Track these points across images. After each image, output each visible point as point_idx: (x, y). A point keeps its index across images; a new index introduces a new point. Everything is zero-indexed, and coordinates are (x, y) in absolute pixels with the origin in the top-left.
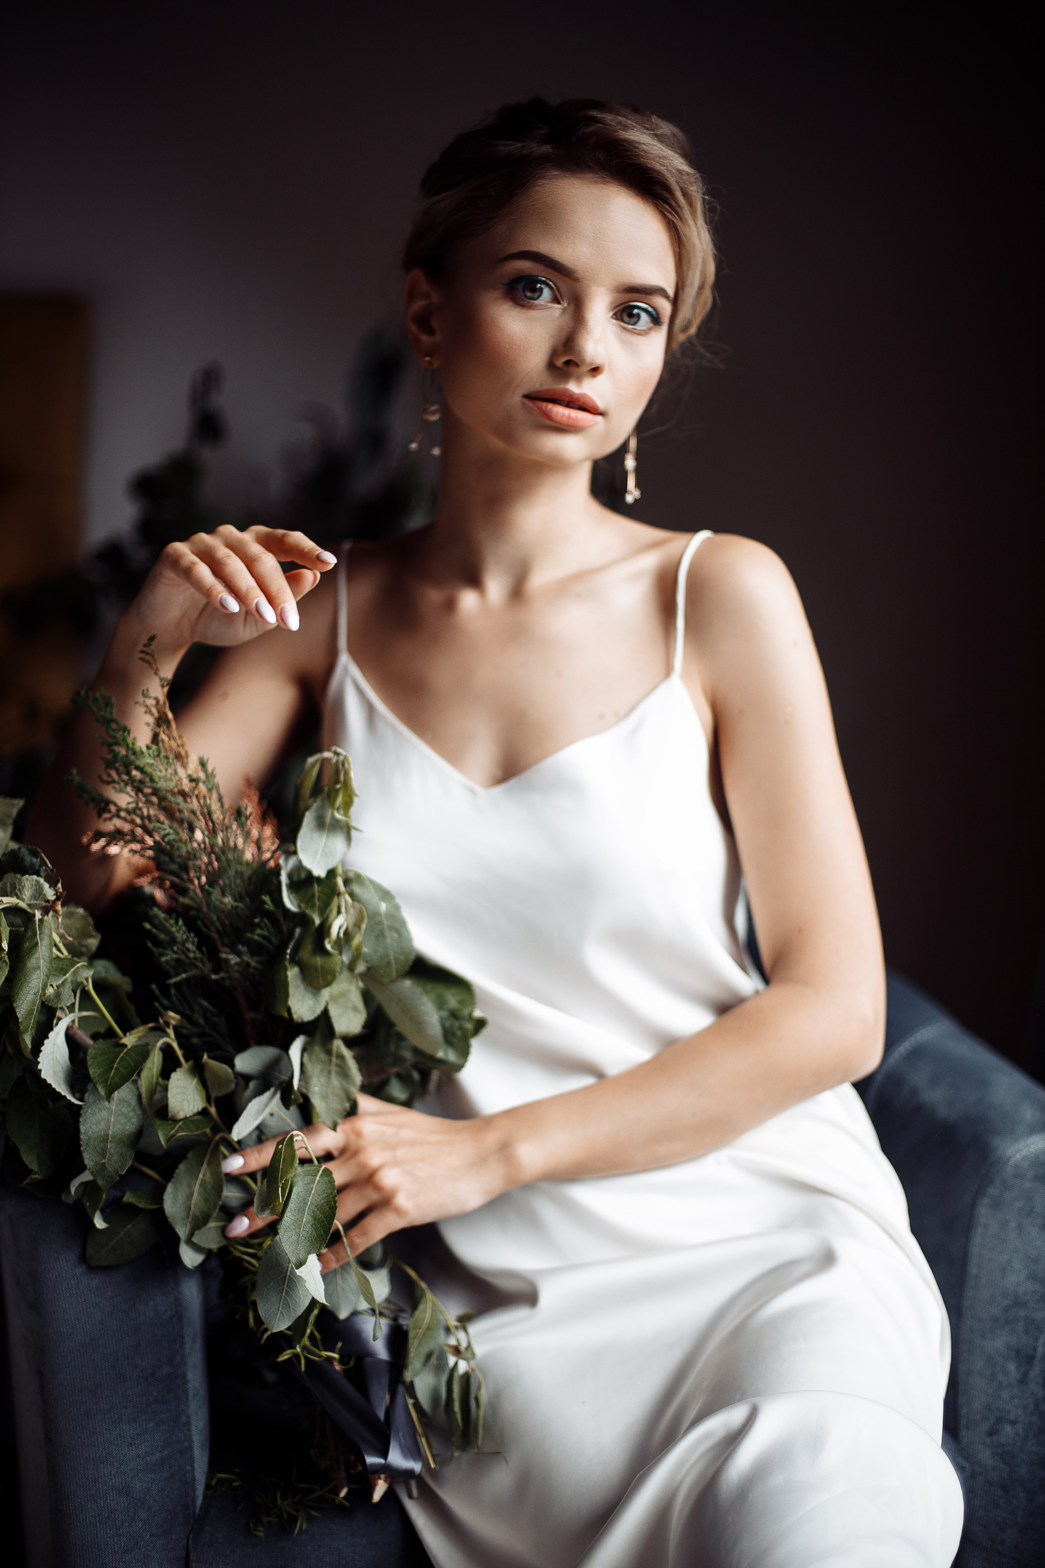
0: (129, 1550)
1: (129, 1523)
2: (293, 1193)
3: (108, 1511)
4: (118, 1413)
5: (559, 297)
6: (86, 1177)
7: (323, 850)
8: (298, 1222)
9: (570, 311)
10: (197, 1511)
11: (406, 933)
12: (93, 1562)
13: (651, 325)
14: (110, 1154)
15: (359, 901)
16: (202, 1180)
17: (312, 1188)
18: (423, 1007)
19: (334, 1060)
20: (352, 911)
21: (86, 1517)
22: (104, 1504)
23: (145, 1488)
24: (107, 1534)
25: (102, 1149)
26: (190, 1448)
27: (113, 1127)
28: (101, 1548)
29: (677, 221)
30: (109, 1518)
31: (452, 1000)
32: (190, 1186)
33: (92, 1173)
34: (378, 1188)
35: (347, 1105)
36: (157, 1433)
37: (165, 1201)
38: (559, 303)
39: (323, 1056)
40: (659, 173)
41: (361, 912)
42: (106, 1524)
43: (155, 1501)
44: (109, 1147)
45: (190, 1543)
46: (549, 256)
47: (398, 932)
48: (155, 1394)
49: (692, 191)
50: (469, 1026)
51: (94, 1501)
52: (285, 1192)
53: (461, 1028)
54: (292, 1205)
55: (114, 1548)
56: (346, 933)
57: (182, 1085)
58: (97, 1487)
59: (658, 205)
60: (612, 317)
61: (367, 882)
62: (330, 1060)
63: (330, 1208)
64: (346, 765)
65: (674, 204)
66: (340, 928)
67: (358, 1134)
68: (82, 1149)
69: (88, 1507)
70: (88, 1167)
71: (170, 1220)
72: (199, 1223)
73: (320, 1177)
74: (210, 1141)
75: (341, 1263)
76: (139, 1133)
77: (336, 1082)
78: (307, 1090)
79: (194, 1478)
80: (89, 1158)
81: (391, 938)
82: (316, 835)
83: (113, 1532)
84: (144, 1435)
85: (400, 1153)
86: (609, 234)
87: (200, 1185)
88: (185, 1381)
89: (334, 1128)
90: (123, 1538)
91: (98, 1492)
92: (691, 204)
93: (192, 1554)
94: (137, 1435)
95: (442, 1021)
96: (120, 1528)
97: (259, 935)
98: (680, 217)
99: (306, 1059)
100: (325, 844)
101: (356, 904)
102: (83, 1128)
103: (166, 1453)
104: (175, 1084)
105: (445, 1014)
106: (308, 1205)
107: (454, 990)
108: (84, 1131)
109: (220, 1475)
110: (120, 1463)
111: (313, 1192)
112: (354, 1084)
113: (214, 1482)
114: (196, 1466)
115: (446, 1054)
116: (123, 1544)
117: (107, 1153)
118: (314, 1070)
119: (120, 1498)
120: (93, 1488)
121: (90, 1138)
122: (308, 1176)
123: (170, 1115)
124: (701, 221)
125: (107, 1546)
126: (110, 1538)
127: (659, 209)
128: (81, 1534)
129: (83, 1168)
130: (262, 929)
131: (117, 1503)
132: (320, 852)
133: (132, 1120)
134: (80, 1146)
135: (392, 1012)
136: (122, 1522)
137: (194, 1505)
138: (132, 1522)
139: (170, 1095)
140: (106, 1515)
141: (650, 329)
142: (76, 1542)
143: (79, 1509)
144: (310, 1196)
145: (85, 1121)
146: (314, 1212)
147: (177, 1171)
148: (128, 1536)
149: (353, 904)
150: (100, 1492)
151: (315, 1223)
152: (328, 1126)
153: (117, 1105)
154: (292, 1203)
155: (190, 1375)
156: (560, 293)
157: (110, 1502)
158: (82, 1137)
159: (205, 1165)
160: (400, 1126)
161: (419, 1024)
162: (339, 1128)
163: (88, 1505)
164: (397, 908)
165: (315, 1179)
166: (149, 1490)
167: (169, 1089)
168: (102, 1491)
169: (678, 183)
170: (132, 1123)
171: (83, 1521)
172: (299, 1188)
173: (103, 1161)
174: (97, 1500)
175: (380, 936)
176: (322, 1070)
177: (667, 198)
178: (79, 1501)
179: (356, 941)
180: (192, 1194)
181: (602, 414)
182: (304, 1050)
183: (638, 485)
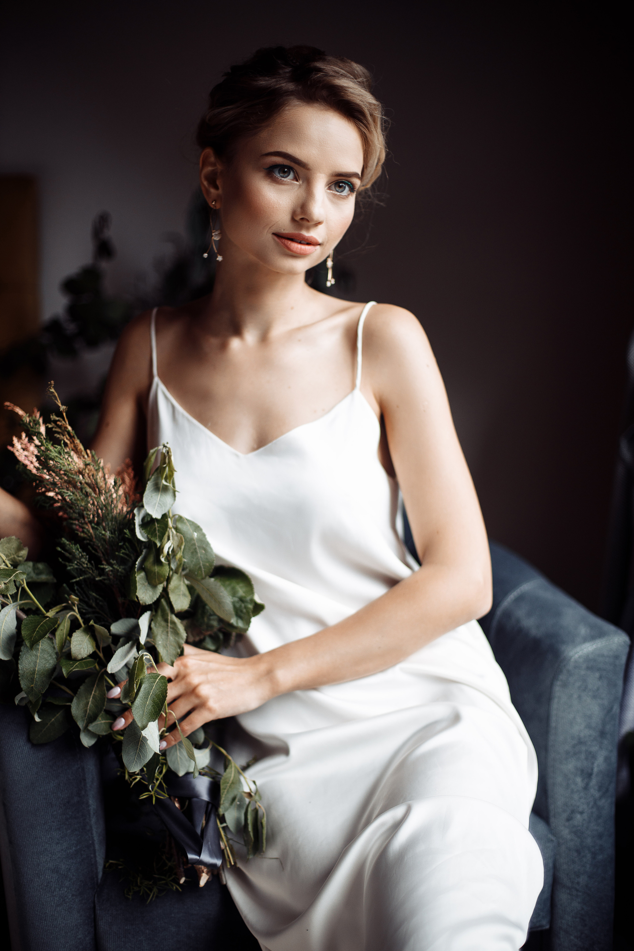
0: (59, 904)
1: (59, 889)
2: (142, 688)
3: (46, 882)
4: (49, 825)
5: (298, 178)
6: (23, 695)
7: (159, 503)
8: (144, 704)
9: (304, 186)
10: (99, 881)
11: (209, 550)
12: (39, 912)
13: (349, 192)
14: (36, 681)
15: (180, 533)
16: (94, 695)
17: (154, 686)
18: (221, 594)
19: (169, 625)
20: (176, 538)
21: (34, 886)
22: (44, 878)
23: (67, 868)
24: (46, 895)
25: (31, 679)
26: (93, 844)
27: (39, 665)
28: (44, 904)
29: (366, 132)
30: (47, 886)
31: (241, 591)
32: (87, 698)
33: (26, 693)
34: (198, 696)
35: (179, 651)
36: (73, 836)
37: (72, 708)
38: (297, 181)
39: (163, 623)
40: (358, 105)
41: (181, 538)
42: (45, 890)
43: (73, 875)
44: (35, 677)
45: (96, 899)
46: (293, 155)
47: (205, 549)
48: (70, 813)
49: (376, 113)
50: (251, 606)
51: (38, 877)
52: (137, 686)
53: (246, 607)
54: (141, 694)
55: (51, 903)
56: (173, 550)
57: (80, 639)
58: (40, 869)
59: (357, 123)
60: (327, 189)
61: (186, 521)
62: (168, 625)
63: (163, 697)
64: (170, 453)
65: (365, 122)
66: (169, 548)
67: (185, 666)
68: (20, 679)
69: (35, 881)
70: (23, 689)
71: (75, 718)
72: (92, 719)
73: (159, 679)
74: (98, 672)
75: (178, 741)
76: (54, 669)
77: (171, 638)
78: (155, 643)
79: (96, 861)
80: (23, 684)
81: (200, 553)
82: (154, 495)
83: (50, 895)
84: (65, 838)
85: (211, 676)
86: (328, 142)
87: (93, 698)
88: (88, 805)
89: (172, 665)
90: (56, 897)
91: (40, 872)
92: (374, 121)
93: (97, 906)
94: (61, 838)
95: (234, 603)
96: (54, 892)
97: (123, 553)
98: (368, 130)
99: (153, 625)
100: (160, 499)
101: (178, 534)
102: (20, 667)
103: (78, 847)
104: (75, 639)
105: (236, 599)
106: (150, 695)
107: (241, 585)
108: (21, 668)
109: (111, 861)
110: (52, 854)
111: (154, 687)
112: (182, 639)
113: (107, 865)
114: (97, 854)
115: (237, 622)
116: (56, 901)
117: (34, 681)
118: (158, 631)
119: (53, 874)
120: (37, 869)
121: (24, 673)
122: (152, 678)
123: (73, 658)
124: (379, 130)
125: (47, 903)
126: (48, 898)
127: (356, 125)
128: (32, 896)
129: (20, 690)
130: (125, 549)
131: (51, 878)
132: (157, 504)
133: (50, 661)
134: (18, 677)
135: (205, 597)
136: (55, 888)
137: (97, 877)
138: (60, 888)
139: (72, 646)
140: (46, 885)
141: (349, 195)
142: (29, 901)
143: (29, 882)
144: (152, 690)
145: (22, 662)
146: (153, 699)
147: (79, 690)
148: (59, 896)
149: (176, 534)
150: (41, 871)
151: (154, 705)
152: (169, 664)
153: (41, 653)
154: (141, 693)
155: (91, 802)
156: (298, 175)
157: (47, 877)
158: (20, 672)
159: (95, 686)
160: (209, 661)
161: (220, 603)
162: (175, 664)
163: (35, 879)
164: (204, 535)
165: (156, 681)
166: (70, 869)
167: (71, 643)
168: (43, 871)
169: (369, 110)
170: (50, 663)
171: (32, 888)
172: (146, 685)
173: (32, 685)
174: (40, 876)
175: (195, 552)
176: (163, 632)
177: (361, 119)
178: (30, 877)
179: (179, 555)
180: (88, 703)
181: (320, 244)
182: (151, 620)
183: (334, 276)
